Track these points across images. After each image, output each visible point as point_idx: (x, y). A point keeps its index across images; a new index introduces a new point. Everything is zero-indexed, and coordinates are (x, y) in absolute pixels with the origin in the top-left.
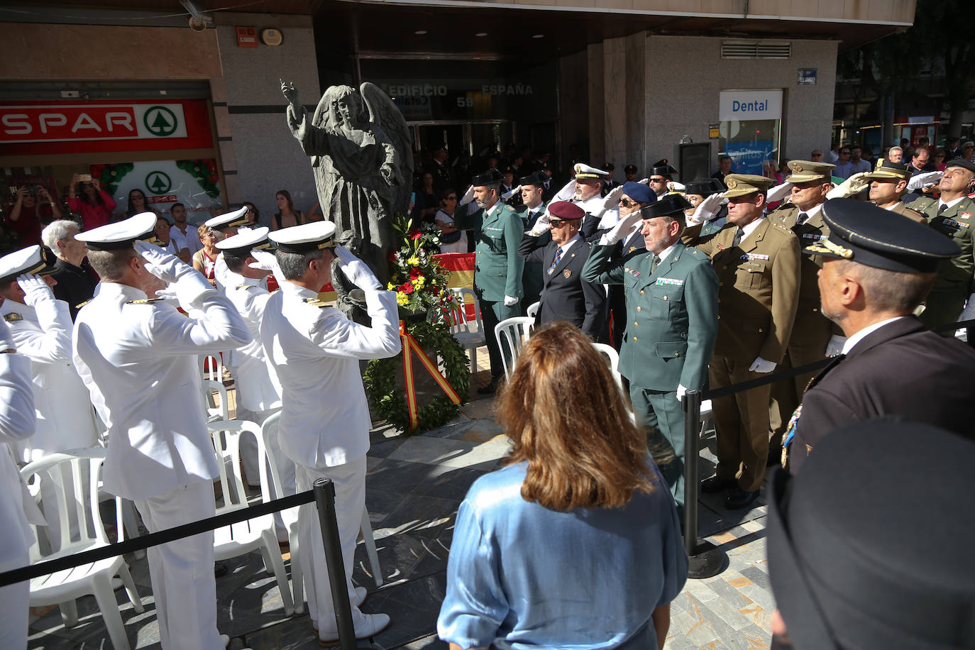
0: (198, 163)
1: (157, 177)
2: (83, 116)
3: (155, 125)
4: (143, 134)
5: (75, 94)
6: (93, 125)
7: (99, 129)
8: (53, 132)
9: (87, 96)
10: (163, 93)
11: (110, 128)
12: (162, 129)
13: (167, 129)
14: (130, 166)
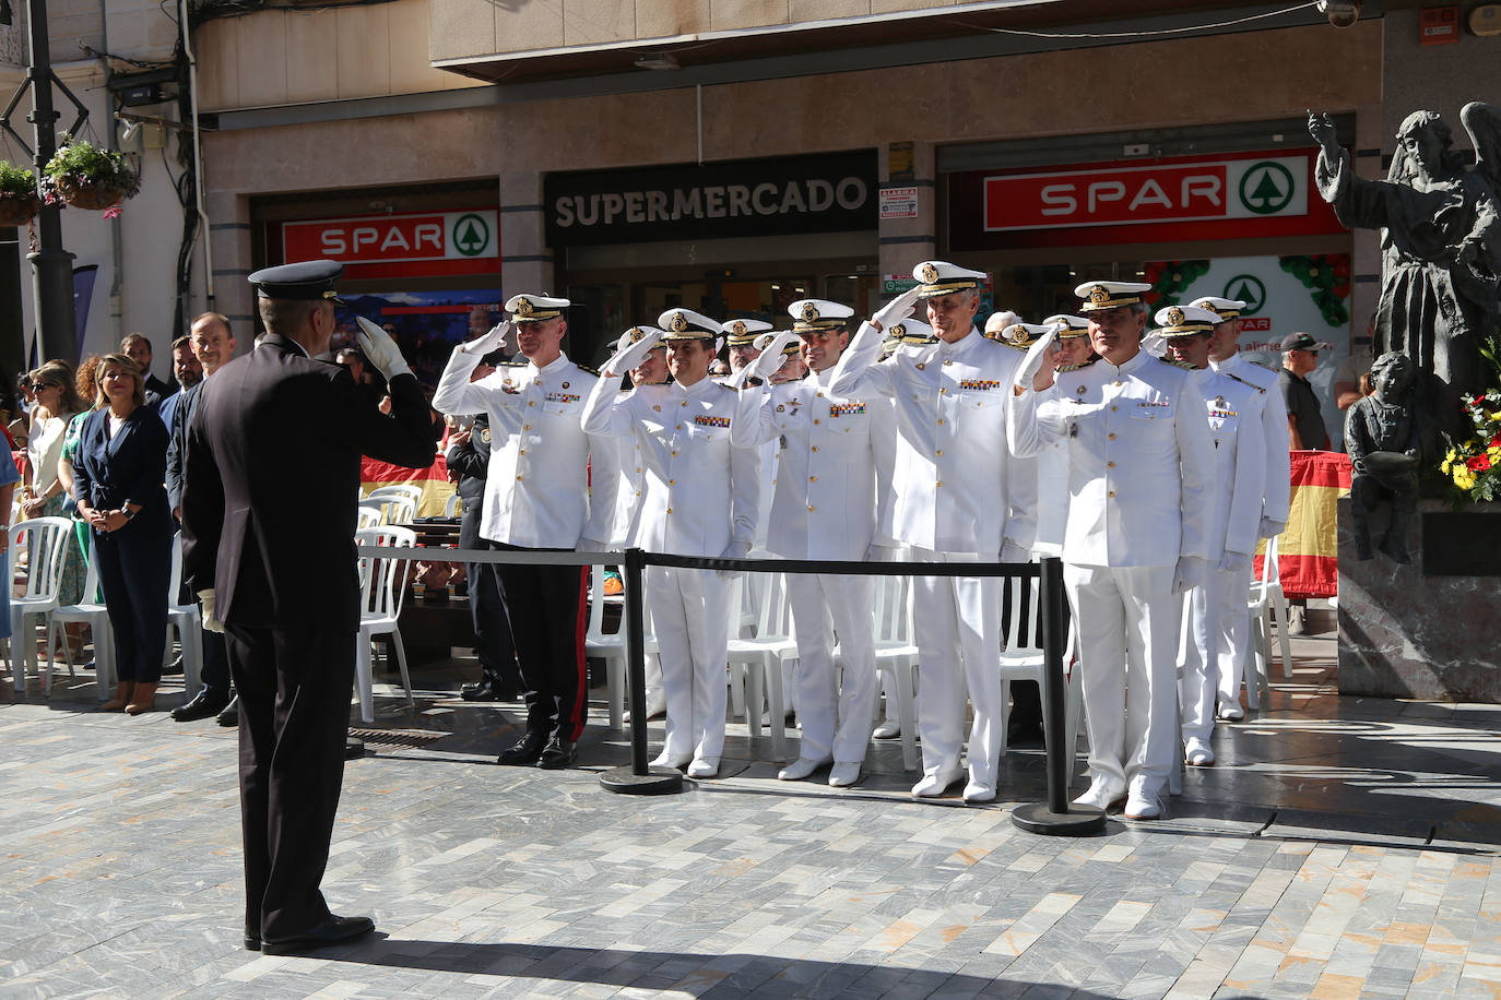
0: (1318, 262)
1: (1244, 285)
2: (1151, 184)
3: (1256, 195)
4: (1235, 210)
5: (1143, 149)
6: (1162, 198)
7: (1168, 204)
8: (1105, 210)
9: (1159, 151)
10: (1278, 138)
11: (1185, 202)
12: (1266, 202)
13: (1274, 201)
14: (1204, 266)
